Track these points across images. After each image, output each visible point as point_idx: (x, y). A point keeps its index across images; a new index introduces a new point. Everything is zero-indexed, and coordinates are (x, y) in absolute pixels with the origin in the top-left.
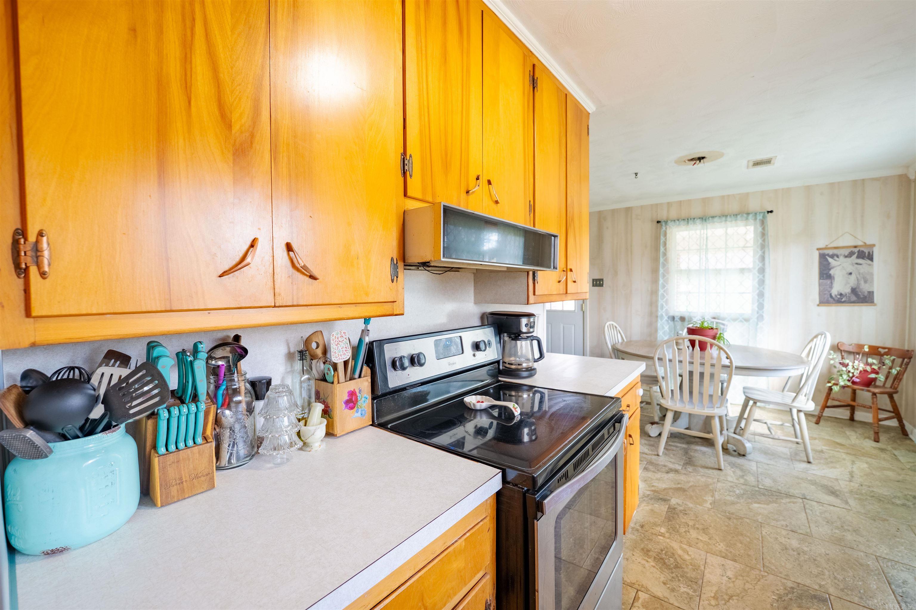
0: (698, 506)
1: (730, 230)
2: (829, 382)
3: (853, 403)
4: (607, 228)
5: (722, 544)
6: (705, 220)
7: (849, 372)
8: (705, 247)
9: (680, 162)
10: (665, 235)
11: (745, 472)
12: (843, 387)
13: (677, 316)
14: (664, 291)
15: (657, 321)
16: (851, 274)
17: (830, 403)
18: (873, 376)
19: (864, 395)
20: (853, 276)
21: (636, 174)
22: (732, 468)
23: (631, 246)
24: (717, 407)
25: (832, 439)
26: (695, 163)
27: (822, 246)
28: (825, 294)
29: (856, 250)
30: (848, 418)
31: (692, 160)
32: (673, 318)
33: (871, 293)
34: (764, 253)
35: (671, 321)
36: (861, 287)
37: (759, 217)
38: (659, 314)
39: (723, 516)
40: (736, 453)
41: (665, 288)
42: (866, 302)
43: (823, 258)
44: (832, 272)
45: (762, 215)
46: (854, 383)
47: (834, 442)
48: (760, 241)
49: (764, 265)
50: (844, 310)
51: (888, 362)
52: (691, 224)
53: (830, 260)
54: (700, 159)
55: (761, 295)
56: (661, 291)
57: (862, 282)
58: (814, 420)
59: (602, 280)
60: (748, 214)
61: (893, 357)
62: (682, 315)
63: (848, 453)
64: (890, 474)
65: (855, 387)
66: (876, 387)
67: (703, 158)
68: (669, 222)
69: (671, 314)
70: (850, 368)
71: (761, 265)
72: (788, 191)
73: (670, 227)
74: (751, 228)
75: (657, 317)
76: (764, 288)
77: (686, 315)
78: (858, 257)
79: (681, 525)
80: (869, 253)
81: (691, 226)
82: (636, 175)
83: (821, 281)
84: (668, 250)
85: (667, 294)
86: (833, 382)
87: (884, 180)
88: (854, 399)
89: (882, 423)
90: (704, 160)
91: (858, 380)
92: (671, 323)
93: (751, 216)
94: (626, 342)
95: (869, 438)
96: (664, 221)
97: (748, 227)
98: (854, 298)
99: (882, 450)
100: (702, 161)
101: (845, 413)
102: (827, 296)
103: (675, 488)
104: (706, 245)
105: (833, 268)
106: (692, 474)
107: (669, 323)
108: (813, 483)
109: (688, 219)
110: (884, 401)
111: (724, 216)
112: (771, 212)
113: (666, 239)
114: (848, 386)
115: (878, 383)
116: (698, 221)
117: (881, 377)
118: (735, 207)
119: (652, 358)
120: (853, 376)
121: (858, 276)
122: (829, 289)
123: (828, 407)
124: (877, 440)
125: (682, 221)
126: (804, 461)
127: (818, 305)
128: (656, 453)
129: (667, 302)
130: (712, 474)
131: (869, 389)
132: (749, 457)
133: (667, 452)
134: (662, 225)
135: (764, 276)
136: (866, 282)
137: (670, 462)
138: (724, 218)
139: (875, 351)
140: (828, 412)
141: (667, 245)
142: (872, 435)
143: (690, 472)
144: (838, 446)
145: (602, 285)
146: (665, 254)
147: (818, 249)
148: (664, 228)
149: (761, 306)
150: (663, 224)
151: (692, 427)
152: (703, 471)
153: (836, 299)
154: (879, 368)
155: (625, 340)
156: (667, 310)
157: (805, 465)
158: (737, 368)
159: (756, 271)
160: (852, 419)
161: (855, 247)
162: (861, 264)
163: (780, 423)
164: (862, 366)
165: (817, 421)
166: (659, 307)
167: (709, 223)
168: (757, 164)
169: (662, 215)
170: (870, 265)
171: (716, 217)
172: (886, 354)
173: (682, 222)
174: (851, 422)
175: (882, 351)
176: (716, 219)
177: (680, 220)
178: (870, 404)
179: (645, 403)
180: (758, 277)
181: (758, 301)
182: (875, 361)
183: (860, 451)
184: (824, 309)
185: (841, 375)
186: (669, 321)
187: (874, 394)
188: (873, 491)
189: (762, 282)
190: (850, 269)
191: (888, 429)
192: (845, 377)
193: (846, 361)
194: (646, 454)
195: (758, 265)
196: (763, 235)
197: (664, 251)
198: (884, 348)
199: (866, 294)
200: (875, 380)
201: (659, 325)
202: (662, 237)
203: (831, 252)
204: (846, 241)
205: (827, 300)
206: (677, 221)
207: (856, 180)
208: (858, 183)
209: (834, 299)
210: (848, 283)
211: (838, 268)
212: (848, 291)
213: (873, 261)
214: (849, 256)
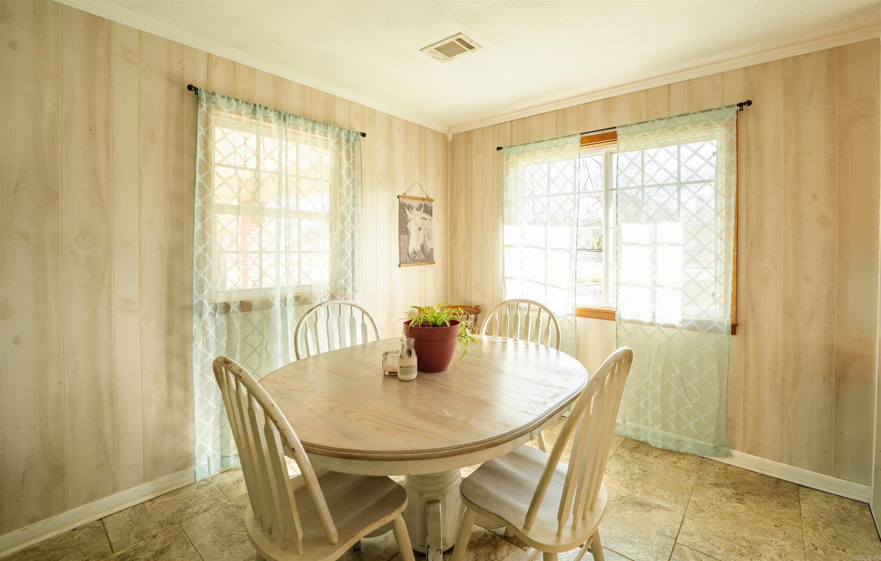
6: (284, 117)
13: (235, 303)
14: (205, 250)
15: (190, 320)
20: (422, 231)
27: (401, 194)
29: (423, 203)
32: (226, 307)
33: (432, 251)
35: (220, 314)
36: (426, 244)
37: (352, 138)
38: (195, 302)
41: (207, 242)
42: (430, 261)
44: (408, 226)
45: (354, 136)
50: (415, 270)
52: (259, 117)
53: (406, 211)
57: (427, 239)
62: (247, 299)
68: (216, 96)
69: (221, 299)
73: (217, 108)
75: (189, 309)
77: (255, 297)
78: (424, 211)
80: (430, 207)
87: (435, 134)
92: (221, 319)
96: (204, 92)
98: (422, 257)
102: (405, 255)
105: (409, 221)
109: (255, 106)
112: (365, 135)
121: (425, 232)
122: (407, 246)
125: (244, 106)
127: (399, 266)
129: (211, 274)
134: (199, 99)
136: (429, 239)
138: (310, 125)
141: (211, 148)
146: (207, 167)
147: (398, 197)
148: (204, 107)
150: (203, 97)
156: (211, 292)
161: (423, 199)
162: (426, 219)
166: (194, 287)
169: (197, 75)
170: (431, 220)
171: (299, 118)
176: (300, 123)
177: (239, 101)
184: (402, 269)
186: (218, 314)
201: (194, 326)
202: (199, 126)
203: (407, 202)
204: (416, 192)
205: (406, 260)
206: (233, 100)
207: (421, 126)
208: (422, 130)
209: (410, 258)
210: (419, 240)
211: (413, 222)
212: (419, 248)
213: (432, 216)
214: (418, 209)
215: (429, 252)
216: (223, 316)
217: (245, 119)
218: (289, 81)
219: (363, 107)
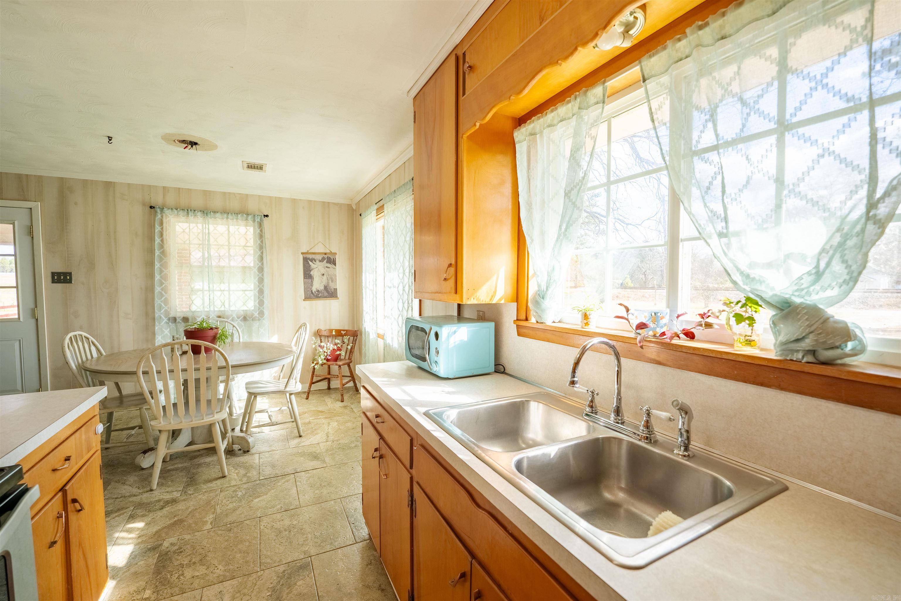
0: (196, 534)
1: (232, 229)
2: (313, 363)
3: (329, 376)
4: (76, 203)
5: (220, 567)
6: (207, 214)
7: (325, 352)
8: (207, 243)
9: (168, 139)
10: (161, 224)
11: (248, 468)
12: (322, 365)
13: (179, 318)
14: (162, 289)
15: (154, 325)
16: (323, 275)
17: (314, 380)
18: (338, 353)
19: (335, 369)
20: (325, 276)
21: (110, 138)
22: (236, 469)
23: (115, 232)
24: (217, 413)
25: (316, 409)
26: (186, 147)
27: (305, 251)
28: (308, 291)
29: (326, 256)
30: (327, 388)
31: (183, 142)
32: (175, 320)
33: (336, 290)
34: (262, 253)
35: (172, 323)
36: (330, 286)
37: (258, 219)
38: (156, 316)
39: (223, 530)
40: (241, 452)
41: (164, 286)
42: (333, 297)
43: (306, 261)
44: (312, 273)
45: (259, 217)
46: (328, 360)
47: (318, 410)
48: (259, 242)
49: (262, 264)
50: (319, 303)
51: (346, 341)
52: (191, 216)
53: (310, 263)
54: (193, 144)
55: (261, 292)
56: (158, 289)
57: (330, 281)
58: (305, 396)
59: (70, 274)
60: (248, 215)
61: (349, 337)
62: (185, 316)
63: (326, 418)
64: (349, 425)
65: (329, 363)
66: (341, 360)
67: (196, 144)
68: (165, 209)
69: (172, 315)
70: (325, 349)
71: (260, 264)
72: (279, 200)
73: (166, 215)
74: (251, 229)
75: (154, 319)
76: (263, 286)
77: (189, 315)
78: (327, 262)
79: (172, 571)
80: (333, 259)
81: (191, 218)
82: (110, 140)
83: (305, 280)
84: (165, 242)
85: (166, 293)
86: (315, 362)
87: (339, 206)
88: (329, 373)
89: (345, 386)
90: (197, 146)
91: (330, 358)
92: (173, 325)
93: (250, 217)
94: (106, 356)
95: (338, 400)
96: (159, 208)
97: (248, 228)
98: (326, 294)
99: (345, 407)
100: (194, 146)
101: (323, 385)
102: (309, 293)
103: (170, 524)
104: (209, 241)
105: (313, 269)
106: (192, 496)
107: (170, 326)
108: (302, 454)
109: (188, 210)
110: (345, 370)
111: (226, 212)
112: (267, 216)
113: (162, 229)
114: (325, 364)
115: (342, 357)
116: (199, 214)
117: (343, 353)
118: (235, 205)
119: (134, 373)
120: (327, 355)
121: (328, 277)
122: (311, 287)
123: (314, 383)
124: (342, 401)
125: (181, 211)
126: (297, 437)
127: (304, 300)
128: (148, 489)
129: (166, 302)
130: (215, 485)
131: (337, 363)
132: (252, 451)
133: (164, 481)
134: (156, 212)
135: (263, 275)
136: (332, 281)
137: (167, 492)
138: (225, 215)
139: (339, 334)
140: (314, 387)
141: (164, 236)
142: (340, 398)
143: (190, 495)
144: (320, 414)
145: (70, 281)
146: (162, 246)
147: (302, 253)
148: (159, 216)
149: (261, 303)
150: (159, 211)
151: (196, 439)
152: (205, 487)
153: (315, 295)
154: (342, 346)
155: (104, 354)
156: (166, 310)
157: (298, 440)
158: (233, 367)
159: (256, 270)
160: (329, 388)
161: (325, 254)
162: (329, 268)
163: (279, 408)
164: (332, 347)
165: (307, 396)
166: (156, 308)
167: (211, 218)
168: (251, 167)
169: (158, 200)
170: (334, 268)
171: (218, 212)
172: (346, 335)
173: (181, 213)
174: (329, 390)
175: (343, 332)
176: (218, 215)
177: (179, 209)
178: (337, 374)
179: (137, 428)
180: (258, 275)
181: (259, 298)
182: (339, 341)
183: (333, 413)
184: (307, 303)
185: (320, 356)
186: (170, 323)
187: (340, 366)
188: (340, 443)
189: (261, 281)
190: (323, 271)
191: (349, 389)
192: (323, 357)
193: (322, 344)
194: (135, 496)
195: (258, 264)
196: (261, 236)
197: (160, 242)
198: (344, 331)
199: (333, 290)
200: (340, 355)
201: (156, 328)
202: (157, 226)
203: (310, 256)
204: (320, 249)
205: (310, 296)
206: (174, 210)
207: (324, 202)
208: (326, 206)
209: (314, 295)
210: (322, 282)
211: (316, 270)
212: (322, 288)
213: (336, 266)
214: (322, 261)
215: (333, 291)
216: (174, 324)
217: (183, 219)
218: (213, 192)
219: (270, 198)
